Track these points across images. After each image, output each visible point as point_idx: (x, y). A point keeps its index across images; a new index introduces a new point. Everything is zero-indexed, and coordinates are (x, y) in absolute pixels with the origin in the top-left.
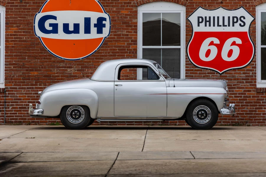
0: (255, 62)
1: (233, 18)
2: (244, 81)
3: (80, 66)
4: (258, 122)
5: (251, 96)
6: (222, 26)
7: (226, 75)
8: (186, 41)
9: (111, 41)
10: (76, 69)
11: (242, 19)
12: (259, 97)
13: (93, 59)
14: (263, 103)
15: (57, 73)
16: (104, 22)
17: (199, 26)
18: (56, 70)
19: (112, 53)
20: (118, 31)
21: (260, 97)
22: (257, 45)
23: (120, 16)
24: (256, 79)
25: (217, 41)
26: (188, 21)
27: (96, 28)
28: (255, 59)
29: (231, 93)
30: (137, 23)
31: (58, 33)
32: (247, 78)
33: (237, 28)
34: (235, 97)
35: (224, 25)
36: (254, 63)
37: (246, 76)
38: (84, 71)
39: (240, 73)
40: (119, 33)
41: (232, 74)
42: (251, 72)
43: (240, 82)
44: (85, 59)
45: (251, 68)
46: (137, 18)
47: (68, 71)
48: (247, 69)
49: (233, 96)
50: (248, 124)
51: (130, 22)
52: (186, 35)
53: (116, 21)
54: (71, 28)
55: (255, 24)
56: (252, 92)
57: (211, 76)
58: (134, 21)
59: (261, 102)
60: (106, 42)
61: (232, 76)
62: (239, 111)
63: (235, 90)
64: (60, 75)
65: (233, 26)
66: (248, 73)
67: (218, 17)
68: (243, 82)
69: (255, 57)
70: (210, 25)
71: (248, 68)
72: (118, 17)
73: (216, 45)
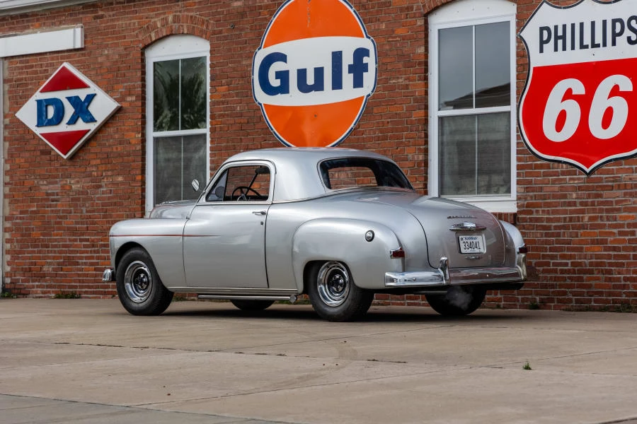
1: (614, 21)
6: (590, 46)
7: (599, 176)
8: (518, 92)
9: (378, 104)
11: (633, 23)
16: (365, 60)
17: (541, 51)
19: (381, 131)
20: (390, 79)
23: (393, 43)
25: (578, 87)
26: (520, 40)
29: (610, 223)
30: (423, 56)
31: (289, 93)
33: (622, 50)
34: (621, 233)
35: (594, 45)
39: (629, 170)
40: (392, 82)
41: (612, 172)
43: (631, 195)
49: (615, 231)
51: (411, 55)
52: (518, 76)
53: (387, 55)
54: (310, 80)
57: (568, 179)
58: (418, 50)
60: (370, 106)
61: (613, 177)
62: (628, 272)
63: (621, 217)
65: (614, 43)
67: (582, 25)
70: (564, 48)
72: (391, 46)
73: (578, 98)
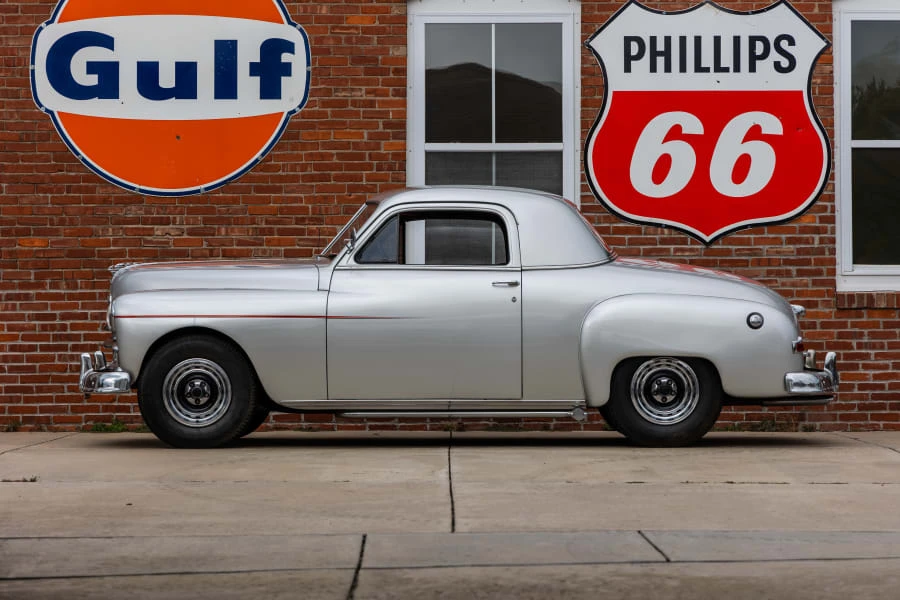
0: (831, 198)
1: (753, 40)
2: (793, 269)
3: (200, 217)
4: (843, 417)
5: (818, 321)
6: (712, 69)
7: (725, 247)
8: (584, 125)
9: (312, 126)
10: (185, 227)
11: (784, 44)
12: (844, 325)
13: (247, 190)
14: (860, 346)
15: (115, 243)
16: (285, 57)
17: (628, 69)
18: (110, 230)
19: (317, 167)
20: (336, 90)
21: (849, 325)
22: (836, 139)
23: (343, 36)
24: (833, 262)
25: (692, 125)
26: (588, 51)
27: (257, 79)
28: (830, 188)
30: (404, 60)
31: (117, 97)
32: (801, 257)
33: (766, 78)
35: (718, 68)
36: (828, 204)
37: (799, 251)
38: (213, 235)
39: (777, 241)
40: (341, 95)
41: (747, 242)
42: (817, 237)
43: (779, 273)
44: (217, 192)
45: (818, 220)
46: (404, 43)
47: (156, 233)
48: (803, 224)
50: (807, 423)
51: (380, 57)
52: (584, 104)
53: (330, 53)
54: (167, 79)
55: (830, 62)
56: (821, 309)
57: (672, 250)
58: (394, 52)
59: (854, 343)
60: (294, 128)
61: (748, 249)
64: (127, 249)
65: (752, 69)
66: (807, 241)
67: (698, 40)
68: (788, 274)
69: (829, 181)
70: (668, 69)
71: (806, 221)
72: (338, 40)
73: (690, 139)
